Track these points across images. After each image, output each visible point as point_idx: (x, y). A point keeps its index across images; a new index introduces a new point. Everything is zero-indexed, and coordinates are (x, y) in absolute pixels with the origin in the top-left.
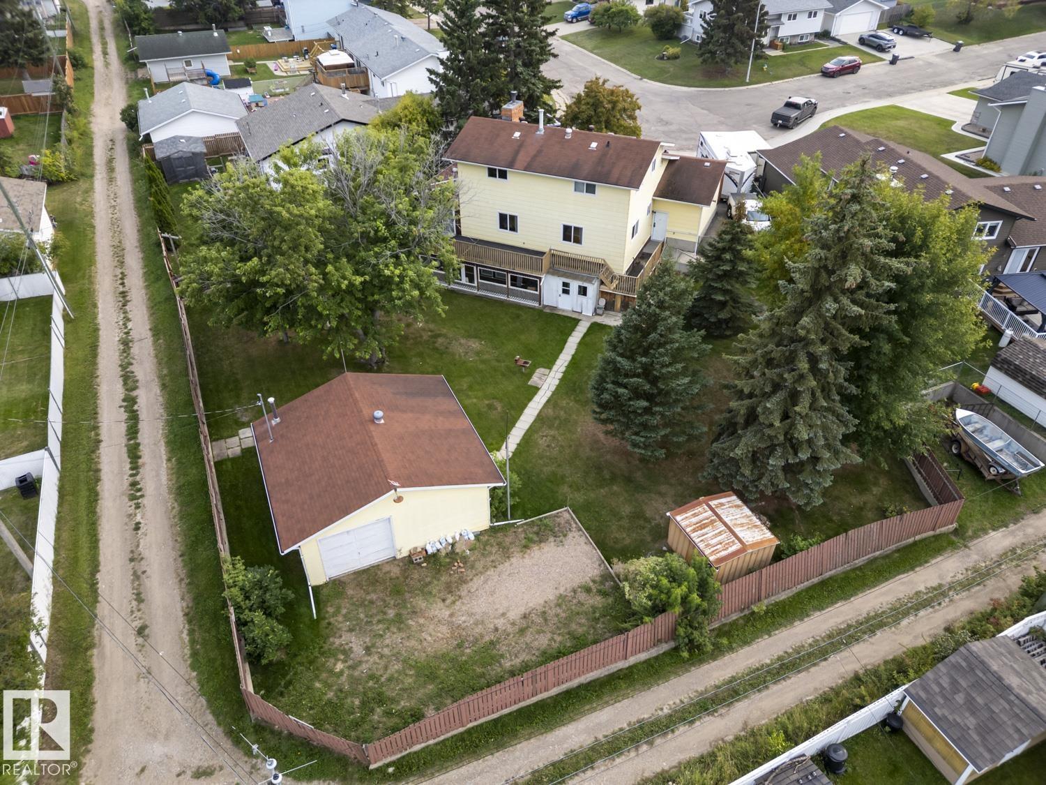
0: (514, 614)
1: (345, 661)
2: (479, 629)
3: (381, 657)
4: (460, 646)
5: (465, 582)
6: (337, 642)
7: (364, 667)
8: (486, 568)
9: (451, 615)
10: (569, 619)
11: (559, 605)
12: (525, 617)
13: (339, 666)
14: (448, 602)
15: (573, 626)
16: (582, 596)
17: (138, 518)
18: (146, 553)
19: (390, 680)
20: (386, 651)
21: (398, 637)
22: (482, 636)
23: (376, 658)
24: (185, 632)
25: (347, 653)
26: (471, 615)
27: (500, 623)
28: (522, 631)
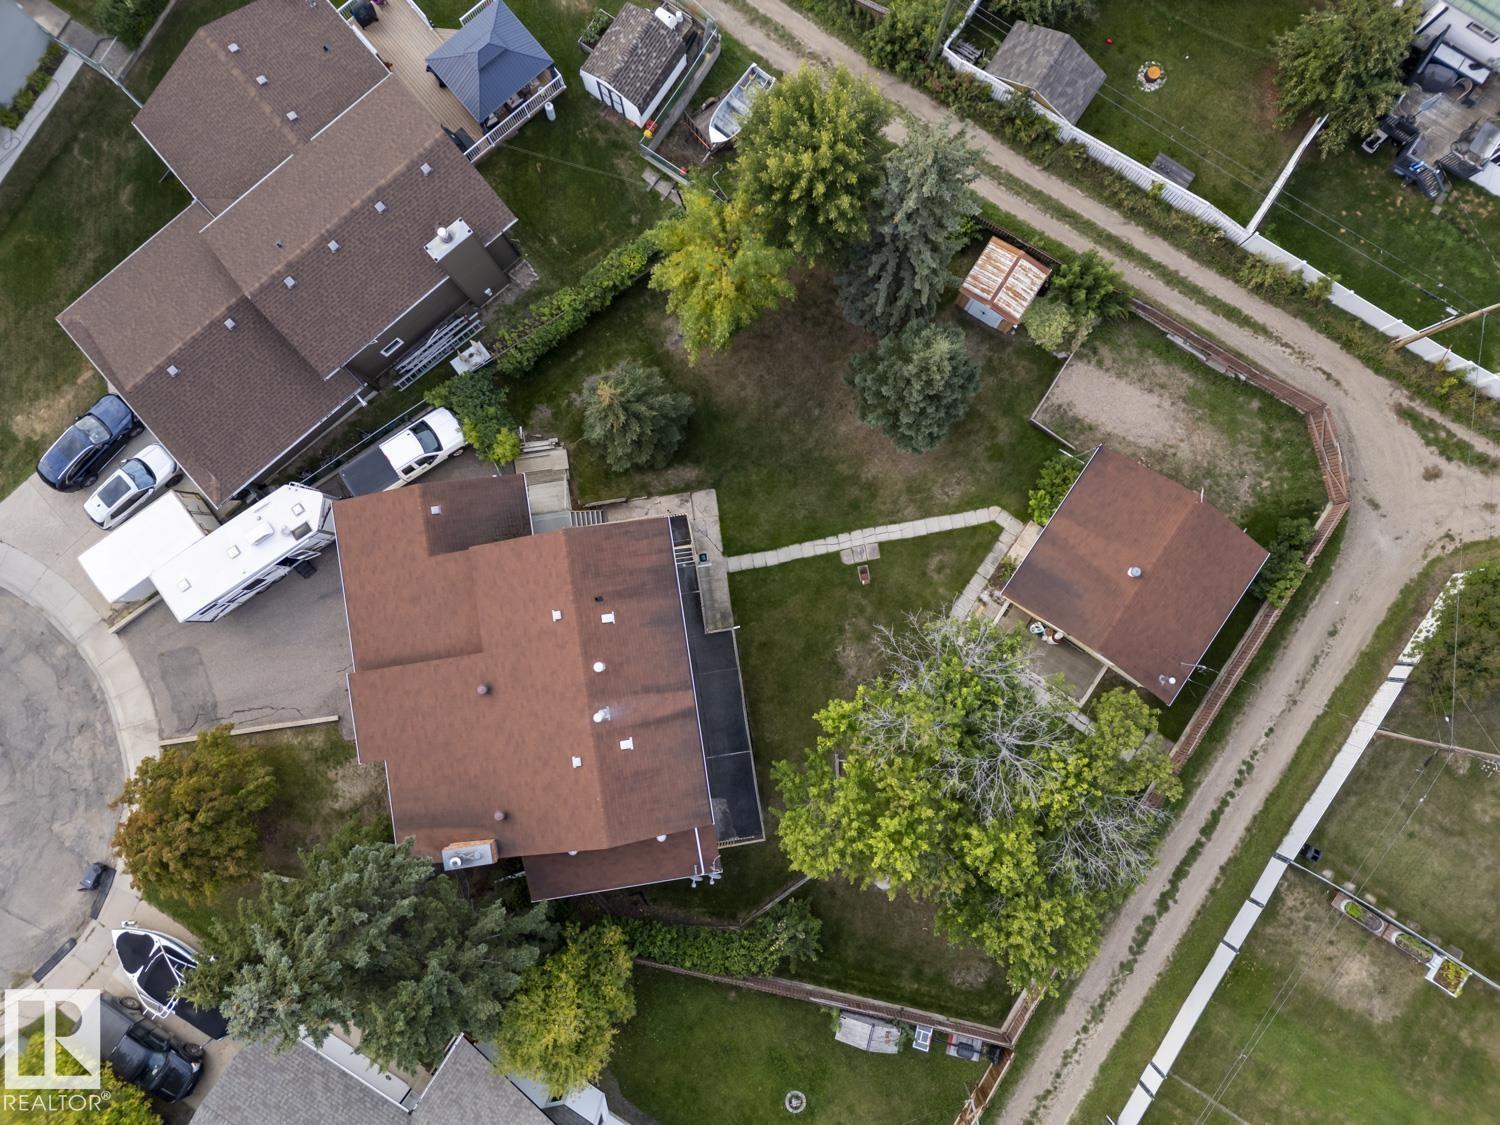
0: (1154, 399)
1: (1260, 484)
2: (1181, 415)
3: (1241, 463)
4: (1199, 419)
5: (1150, 450)
6: (1251, 500)
7: (1254, 468)
8: (1129, 444)
9: (1182, 441)
10: (1130, 361)
11: (1126, 374)
12: (1151, 391)
13: (1266, 484)
14: (1173, 451)
15: (1135, 355)
16: (1108, 363)
17: (1263, 740)
18: (1283, 700)
19: (1251, 446)
20: (1236, 463)
21: (1222, 464)
22: (1184, 410)
23: (1244, 466)
24: (1315, 602)
25: (1253, 488)
26: (1173, 427)
27: (1167, 404)
28: (1163, 386)
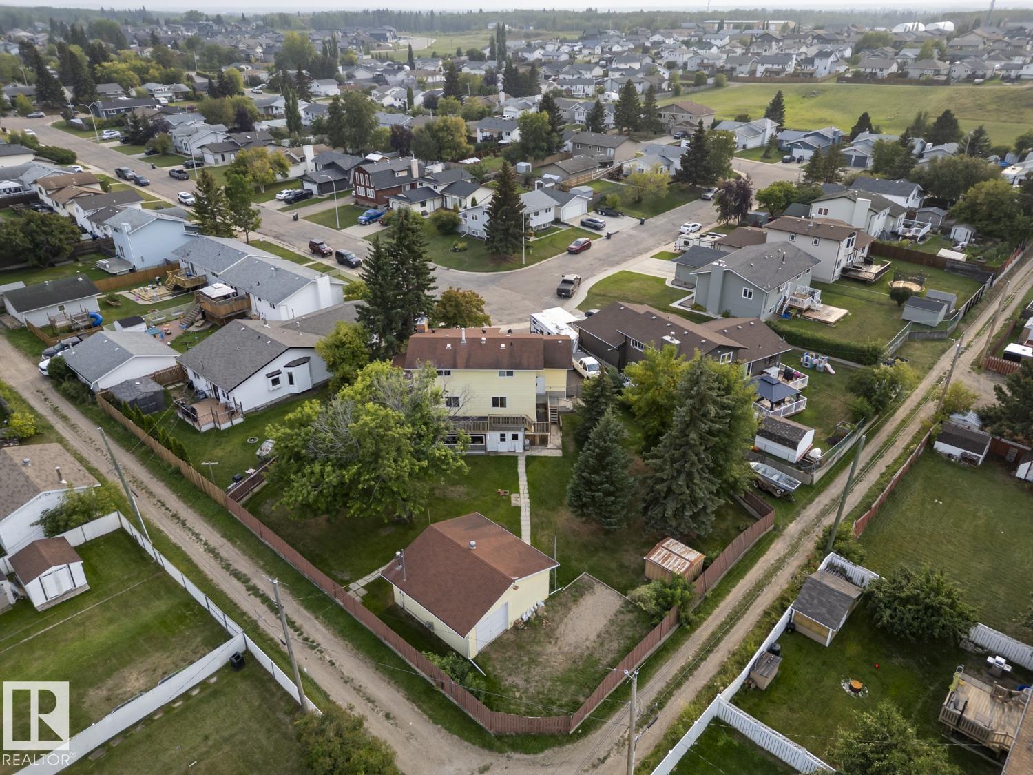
0: (593, 637)
1: (518, 691)
2: (579, 651)
3: (537, 682)
4: (574, 662)
5: (556, 630)
6: (507, 683)
7: (531, 690)
8: (562, 620)
9: (560, 649)
10: (621, 630)
11: (612, 625)
13: (518, 695)
14: (553, 642)
15: (626, 633)
16: (621, 617)
17: (328, 658)
18: (352, 676)
19: (549, 690)
20: (537, 678)
21: (539, 669)
22: (583, 653)
23: (534, 683)
24: (416, 709)
25: (516, 686)
26: (570, 645)
27: (588, 643)
28: (602, 644)
